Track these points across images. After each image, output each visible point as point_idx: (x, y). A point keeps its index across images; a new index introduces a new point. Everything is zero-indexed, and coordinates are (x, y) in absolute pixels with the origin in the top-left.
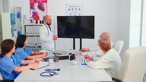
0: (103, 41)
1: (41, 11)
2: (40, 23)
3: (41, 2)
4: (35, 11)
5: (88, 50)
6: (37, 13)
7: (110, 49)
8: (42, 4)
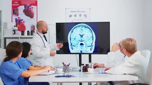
0: (128, 42)
1: (29, 17)
2: (28, 34)
3: (28, 5)
4: (19, 18)
5: (103, 66)
6: (22, 20)
7: (136, 51)
8: (31, 7)
